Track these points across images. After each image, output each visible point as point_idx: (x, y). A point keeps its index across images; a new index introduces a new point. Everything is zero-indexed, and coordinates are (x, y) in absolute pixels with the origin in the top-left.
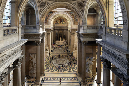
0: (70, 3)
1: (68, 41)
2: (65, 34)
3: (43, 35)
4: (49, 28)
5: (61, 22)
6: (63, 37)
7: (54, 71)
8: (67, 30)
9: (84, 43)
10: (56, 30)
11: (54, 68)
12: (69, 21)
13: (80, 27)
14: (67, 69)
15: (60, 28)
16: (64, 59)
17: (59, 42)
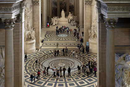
1: (78, 18)
2: (73, 3)
6: (68, 8)
9: (109, 22)
11: (46, 79)
16: (68, 59)
17: (59, 19)
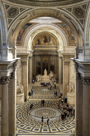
0: (60, 8)
1: (58, 75)
2: (53, 64)
3: (14, 65)
4: (24, 52)
5: (46, 41)
6: (49, 68)
7: (33, 130)
8: (57, 56)
9: (86, 80)
10: (38, 56)
11: (33, 125)
12: (60, 40)
13: (78, 51)
14: (56, 127)
15: (45, 53)
16: (50, 109)
17: (42, 77)
